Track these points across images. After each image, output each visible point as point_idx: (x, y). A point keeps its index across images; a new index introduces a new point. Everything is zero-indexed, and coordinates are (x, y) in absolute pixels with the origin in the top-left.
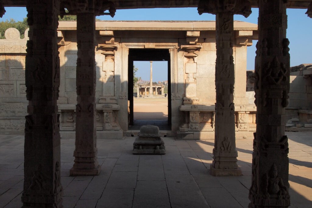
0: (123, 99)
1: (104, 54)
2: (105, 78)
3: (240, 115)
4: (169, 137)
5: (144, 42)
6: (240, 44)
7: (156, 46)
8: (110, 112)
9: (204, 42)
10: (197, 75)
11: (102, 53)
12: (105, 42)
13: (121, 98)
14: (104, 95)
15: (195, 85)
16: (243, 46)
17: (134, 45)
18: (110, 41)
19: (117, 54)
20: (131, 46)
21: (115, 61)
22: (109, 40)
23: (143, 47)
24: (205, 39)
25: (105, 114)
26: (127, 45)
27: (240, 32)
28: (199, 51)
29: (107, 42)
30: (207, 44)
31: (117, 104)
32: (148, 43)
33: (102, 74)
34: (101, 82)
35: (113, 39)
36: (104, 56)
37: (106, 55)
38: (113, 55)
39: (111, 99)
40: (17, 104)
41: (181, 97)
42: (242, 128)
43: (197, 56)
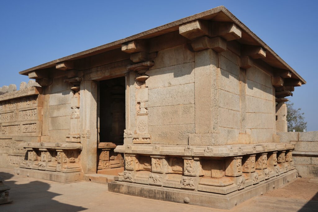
0: (85, 137)
3: (185, 162)
8: (61, 152)
9: (156, 57)
10: (149, 103)
13: (83, 136)
21: (80, 95)
24: (157, 53)
25: (58, 154)
30: (160, 59)
36: (73, 92)
38: (79, 90)
42: (185, 184)
43: (148, 78)
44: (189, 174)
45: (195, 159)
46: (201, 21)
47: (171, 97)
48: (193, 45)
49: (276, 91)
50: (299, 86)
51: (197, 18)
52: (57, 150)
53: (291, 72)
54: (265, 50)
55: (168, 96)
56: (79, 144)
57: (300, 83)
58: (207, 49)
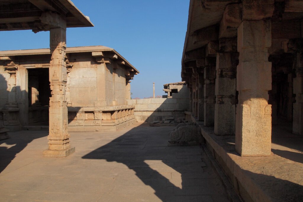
0: (21, 104)
1: (9, 73)
2: (10, 89)
3: (95, 114)
5: (35, 64)
6: (98, 62)
7: (43, 66)
8: (7, 113)
9: (75, 62)
10: (71, 85)
11: (8, 73)
12: (7, 65)
13: (20, 103)
14: (9, 101)
15: (69, 92)
16: (102, 64)
17: (29, 66)
18: (10, 64)
19: (18, 73)
20: (27, 66)
21: (17, 77)
24: (75, 59)
25: (4, 114)
26: (25, 67)
27: (92, 53)
28: (71, 68)
29: (8, 65)
30: (77, 63)
31: (17, 107)
32: (37, 64)
33: (8, 86)
34: (7, 91)
35: (12, 62)
36: (10, 74)
37: (11, 74)
38: (15, 73)
39: (13, 104)
42: (96, 123)
43: (69, 72)
44: (97, 119)
45: (100, 112)
46: (103, 52)
47: (84, 83)
48: (96, 60)
49: (126, 77)
50: (136, 74)
51: (101, 51)
52: (3, 112)
53: (133, 69)
54: (124, 61)
55: (82, 82)
56: (17, 108)
57: (137, 73)
58: (103, 63)
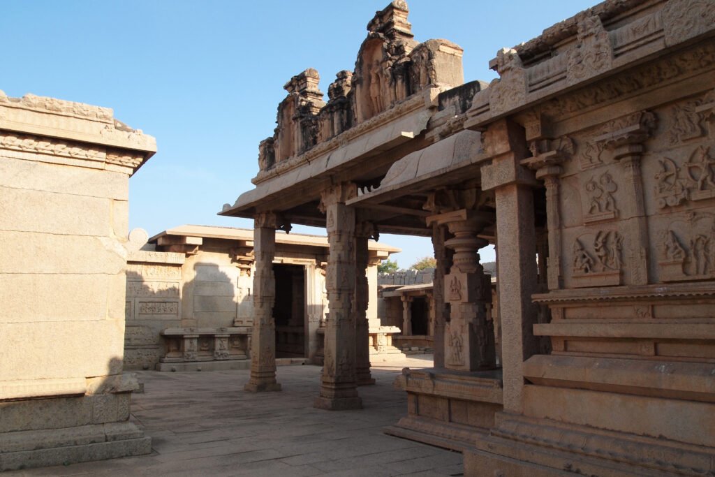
1: (240, 268)
2: (240, 296)
3: (378, 337)
4: (308, 364)
5: (282, 256)
11: (237, 267)
14: (239, 316)
19: (253, 268)
22: (250, 252)
23: (280, 262)
29: (247, 254)
32: (286, 258)
33: (236, 291)
34: (234, 302)
36: (240, 270)
37: (242, 269)
38: (249, 269)
39: (247, 321)
40: (134, 328)
41: (319, 319)
